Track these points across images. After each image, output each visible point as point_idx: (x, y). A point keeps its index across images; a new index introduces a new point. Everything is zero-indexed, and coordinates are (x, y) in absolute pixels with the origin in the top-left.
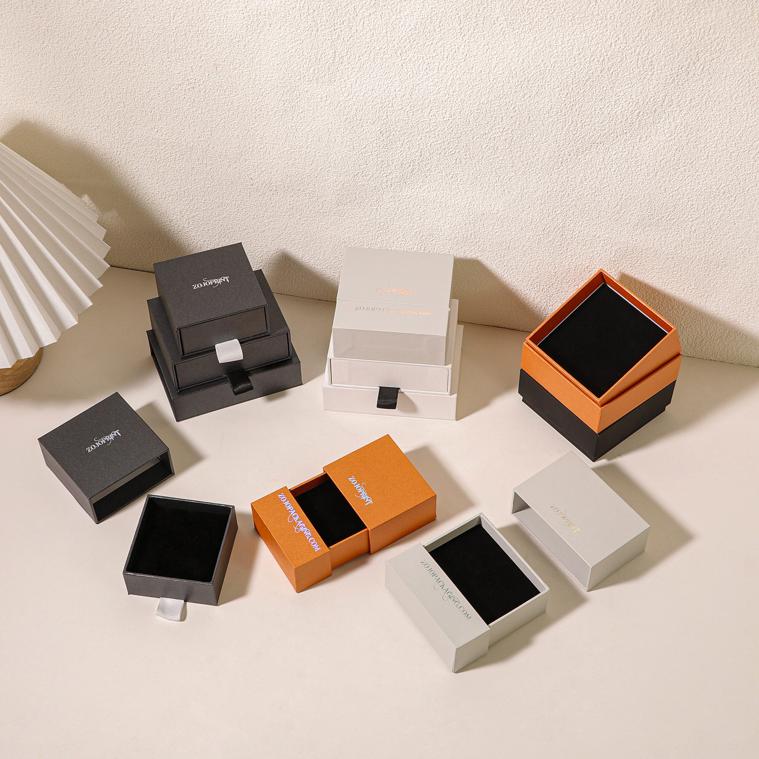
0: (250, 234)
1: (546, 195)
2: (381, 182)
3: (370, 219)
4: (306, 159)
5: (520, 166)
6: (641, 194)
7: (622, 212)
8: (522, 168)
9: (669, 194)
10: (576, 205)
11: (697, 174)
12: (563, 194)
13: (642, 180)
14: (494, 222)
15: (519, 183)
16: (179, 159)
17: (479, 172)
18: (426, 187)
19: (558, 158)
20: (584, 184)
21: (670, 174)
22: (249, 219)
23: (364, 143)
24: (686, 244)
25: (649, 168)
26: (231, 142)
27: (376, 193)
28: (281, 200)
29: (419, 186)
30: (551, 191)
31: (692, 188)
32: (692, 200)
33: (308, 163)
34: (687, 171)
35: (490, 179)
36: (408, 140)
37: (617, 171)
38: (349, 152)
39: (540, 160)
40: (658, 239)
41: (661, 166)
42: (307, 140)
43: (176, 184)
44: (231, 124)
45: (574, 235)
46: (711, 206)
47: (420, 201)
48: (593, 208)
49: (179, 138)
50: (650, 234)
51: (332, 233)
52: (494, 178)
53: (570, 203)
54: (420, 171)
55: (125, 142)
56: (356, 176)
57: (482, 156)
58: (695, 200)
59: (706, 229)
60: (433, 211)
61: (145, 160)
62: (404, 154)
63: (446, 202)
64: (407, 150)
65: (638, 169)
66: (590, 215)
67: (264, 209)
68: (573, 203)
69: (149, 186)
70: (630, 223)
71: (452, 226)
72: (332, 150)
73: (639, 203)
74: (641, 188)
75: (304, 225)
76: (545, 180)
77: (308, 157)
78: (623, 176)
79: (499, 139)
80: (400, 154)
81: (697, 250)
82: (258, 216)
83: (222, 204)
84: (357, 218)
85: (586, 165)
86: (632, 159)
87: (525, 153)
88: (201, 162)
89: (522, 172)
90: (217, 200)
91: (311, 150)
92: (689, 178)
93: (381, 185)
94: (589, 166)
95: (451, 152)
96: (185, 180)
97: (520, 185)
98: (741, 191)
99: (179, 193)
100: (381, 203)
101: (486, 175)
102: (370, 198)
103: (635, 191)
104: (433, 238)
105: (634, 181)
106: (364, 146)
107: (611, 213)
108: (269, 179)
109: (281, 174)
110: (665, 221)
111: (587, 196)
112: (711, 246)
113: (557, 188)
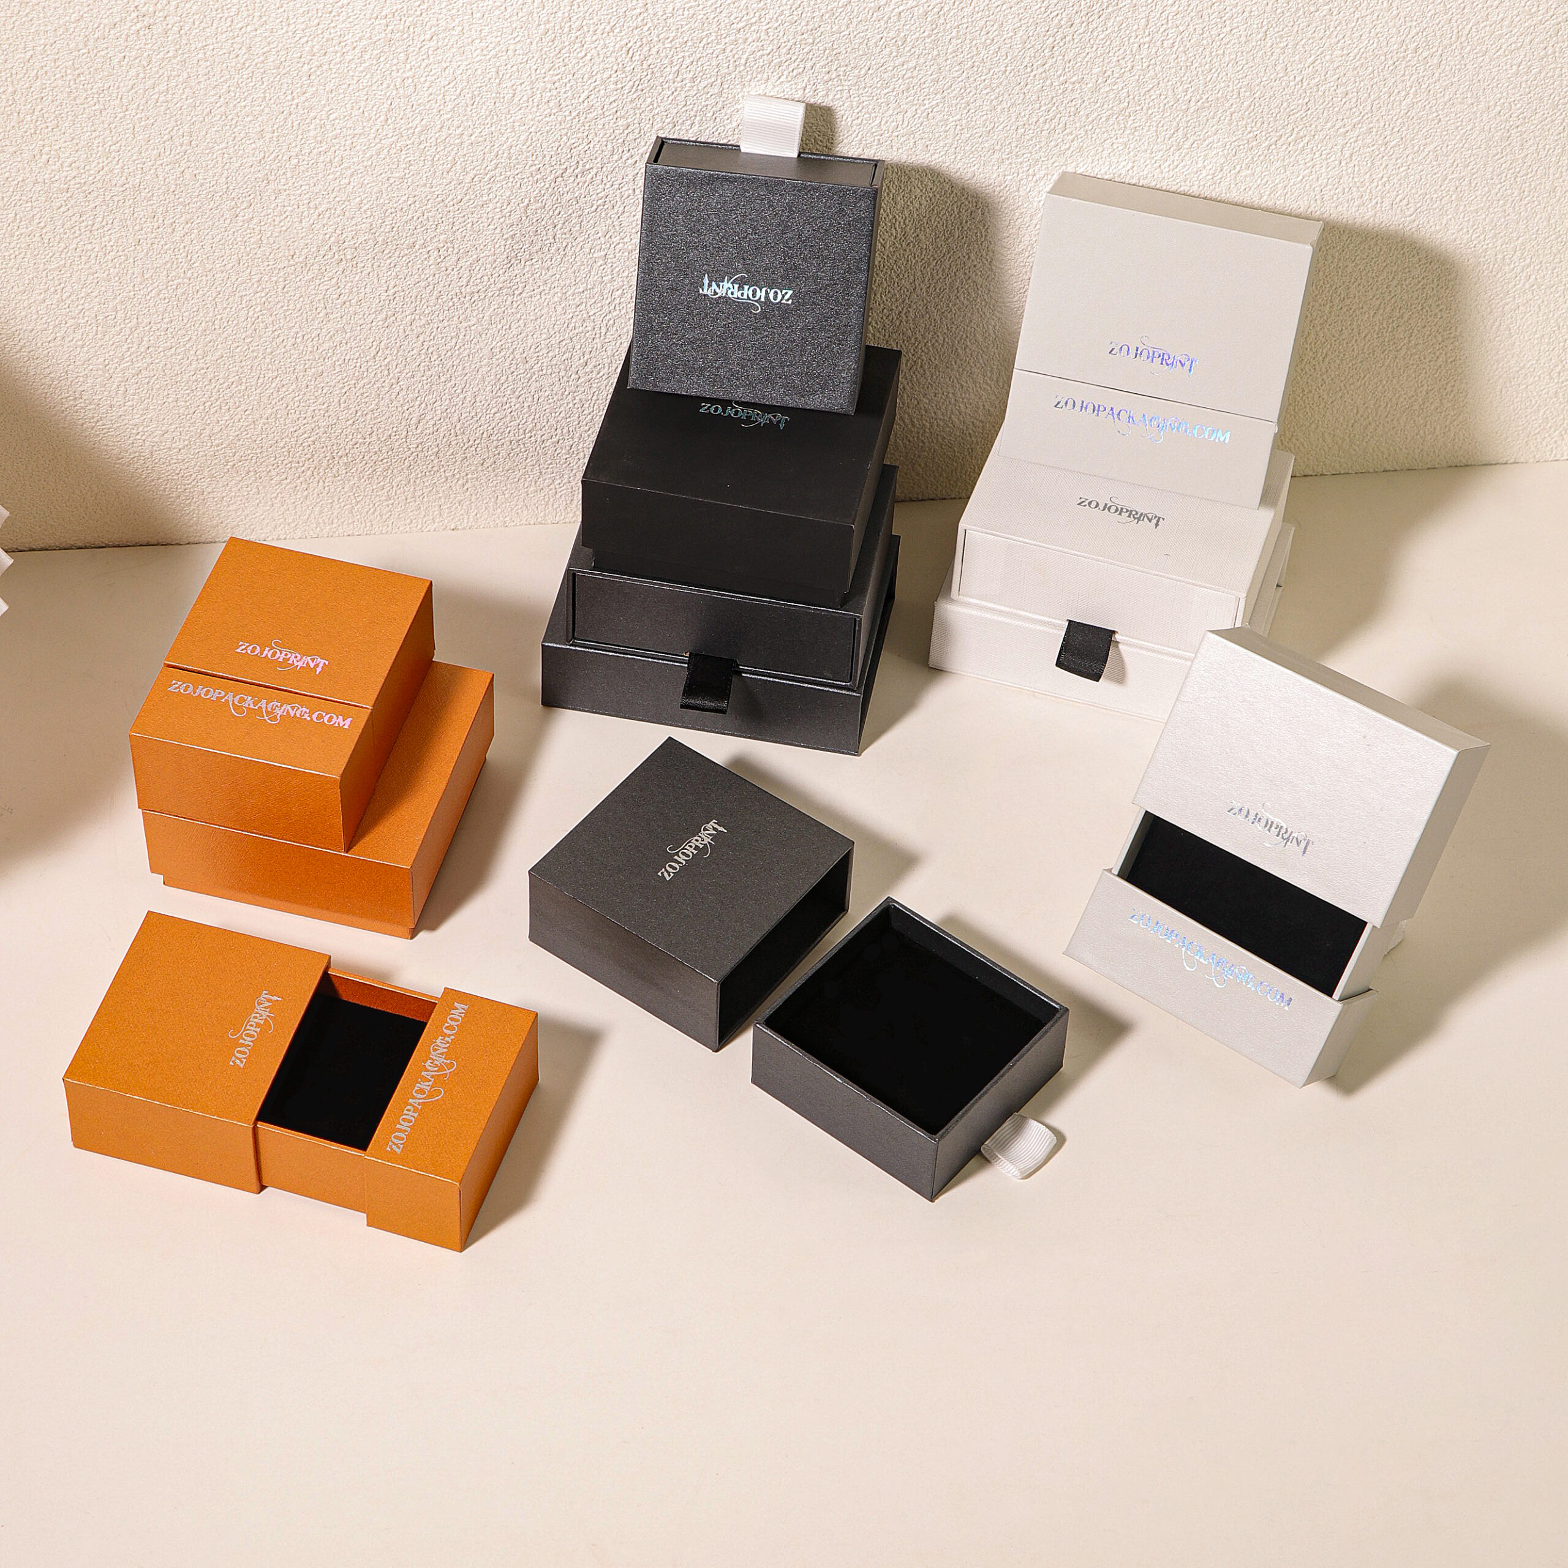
0: (284, 389)
1: (1014, 136)
3: (589, 287)
4: (435, 159)
5: (955, 75)
6: (1232, 91)
7: (1187, 144)
8: (960, 79)
9: (1295, 77)
10: (1082, 147)
11: (1356, 16)
12: (1052, 127)
13: (1235, 56)
15: (951, 120)
16: (104, 223)
17: (857, 111)
19: (1045, 38)
20: (1102, 91)
21: (1296, 29)
22: (283, 350)
23: (585, 87)
24: (1332, 193)
25: (1249, 24)
26: (241, 152)
28: (365, 283)
30: (1024, 125)
31: (1345, 52)
32: (1344, 81)
34: (1334, 14)
35: (882, 123)
36: (692, 59)
37: (1177, 43)
38: (547, 119)
39: (1003, 51)
40: (1270, 195)
41: (1278, 12)
42: (442, 107)
43: (94, 294)
44: (243, 104)
46: (1386, 89)
49: (106, 169)
50: (1251, 184)
51: (494, 343)
52: (892, 119)
57: (867, 68)
58: (1352, 79)
59: (1375, 147)
61: (12, 245)
62: (681, 98)
64: (688, 85)
65: (1224, 30)
66: (1113, 167)
67: (321, 315)
69: (23, 313)
70: (1205, 167)
72: (504, 123)
73: (1228, 113)
74: (1232, 76)
75: (421, 338)
76: (1013, 100)
77: (441, 153)
78: (1190, 55)
79: (911, 16)
80: (670, 98)
81: (1355, 204)
82: (306, 338)
83: (213, 324)
84: (556, 290)
85: (1108, 43)
86: (1213, 8)
87: (968, 41)
88: (160, 221)
89: (959, 89)
90: (201, 315)
91: (450, 132)
92: (1338, 28)
93: (618, 191)
94: (1114, 45)
95: (793, 70)
96: (117, 278)
97: (954, 123)
98: (1454, 39)
99: (100, 317)
100: (616, 240)
102: (589, 232)
103: (1218, 86)
105: (1215, 61)
106: (586, 93)
107: (1161, 153)
108: (339, 232)
109: (369, 213)
110: (1284, 147)
111: (1108, 119)
112: (1387, 187)
113: (1040, 114)
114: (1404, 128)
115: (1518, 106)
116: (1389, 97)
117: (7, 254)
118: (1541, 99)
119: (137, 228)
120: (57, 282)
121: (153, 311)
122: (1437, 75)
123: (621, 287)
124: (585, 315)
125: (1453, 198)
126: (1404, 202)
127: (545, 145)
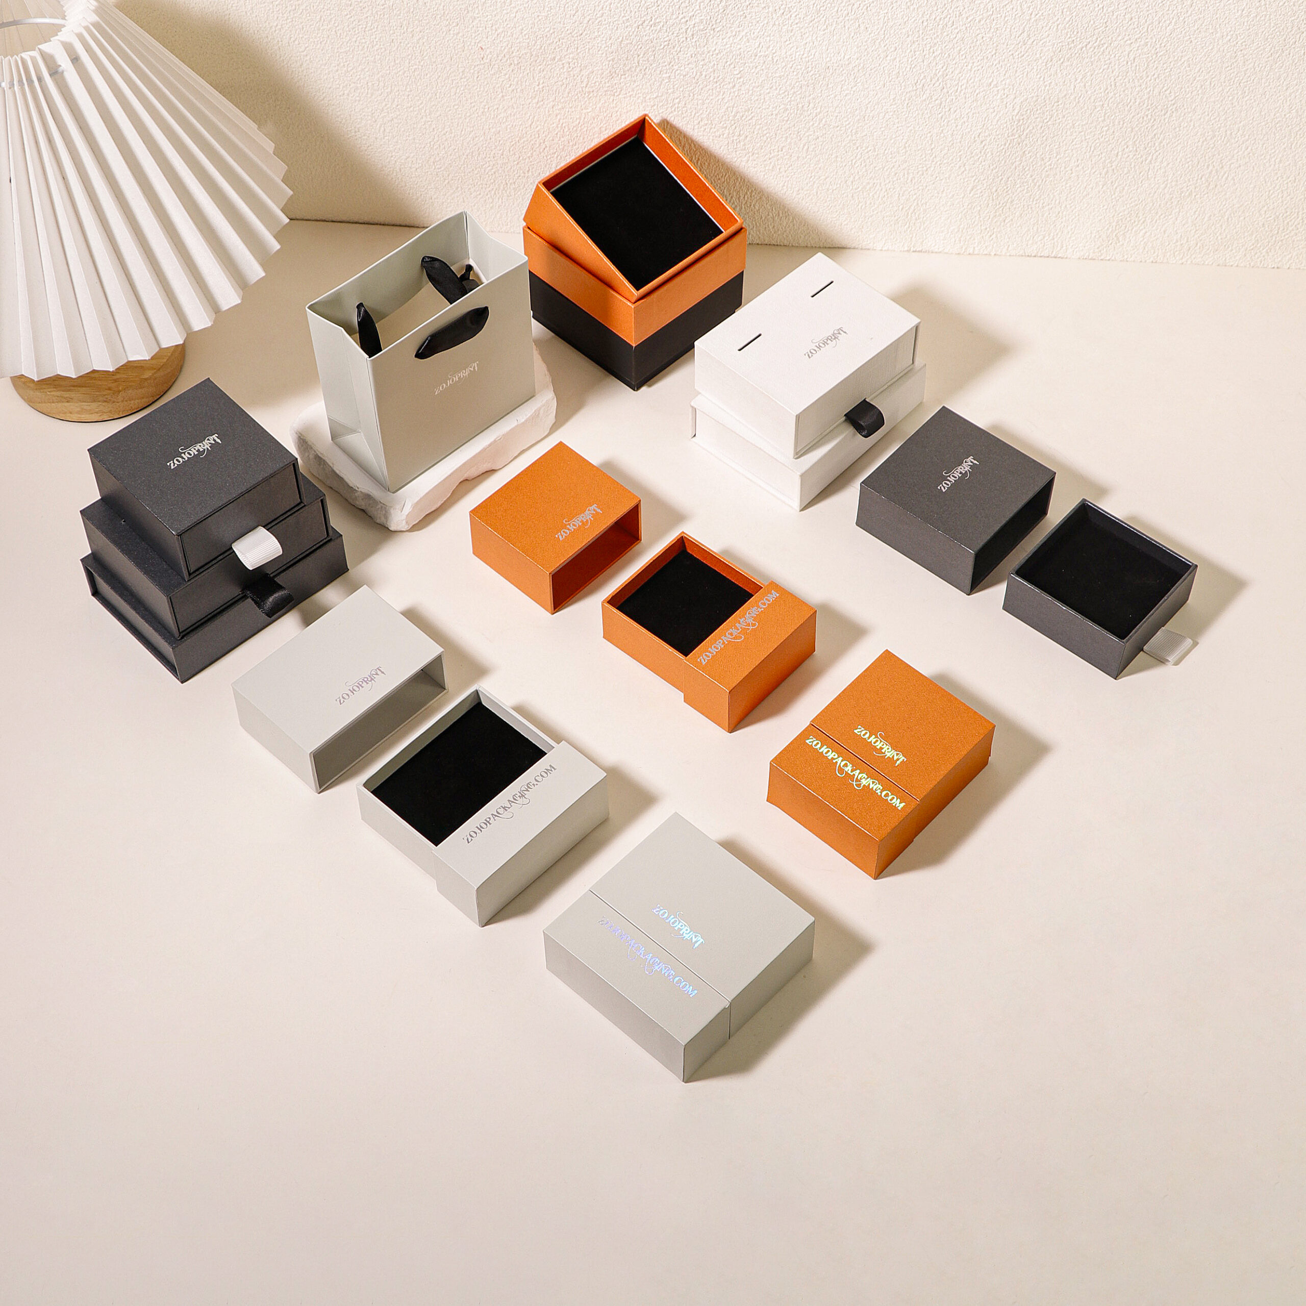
2: (677, 32)
6: (1058, 10)
7: (1030, 42)
14: (843, 78)
15: (882, 12)
16: (372, 27)
18: (744, 33)
24: (1122, 81)
27: (670, 52)
29: (734, 33)
30: (927, 20)
33: (569, 12)
43: (366, 70)
45: (960, 87)
46: (1157, 18)
47: (734, 57)
48: (988, 40)
53: (954, 36)
54: (736, 8)
55: (289, 8)
56: (641, 27)
59: (1149, 55)
60: (753, 71)
61: (319, 35)
63: (774, 54)
68: (959, 36)
70: (1041, 58)
71: (781, 93)
75: (559, 117)
81: (1137, 90)
82: (490, 109)
84: (640, 95)
88: (405, 29)
100: (676, 67)
101: (833, 5)
102: (660, 61)
104: (753, 115)
107: (1013, 46)
108: (509, 46)
109: (527, 36)
110: (1092, 49)
111: (979, 22)
112: (1157, 81)
113: (937, 14)
114: (1168, 45)
115: (1242, 37)
116: (1159, 23)
117: (316, 40)
118: (1256, 34)
119: (391, 32)
120: (345, 60)
121: (400, 83)
122: (1189, 12)
123: (679, 97)
124: (657, 113)
125: (1200, 92)
126: (1168, 92)
127: (631, 5)
